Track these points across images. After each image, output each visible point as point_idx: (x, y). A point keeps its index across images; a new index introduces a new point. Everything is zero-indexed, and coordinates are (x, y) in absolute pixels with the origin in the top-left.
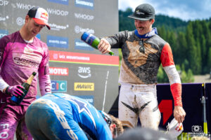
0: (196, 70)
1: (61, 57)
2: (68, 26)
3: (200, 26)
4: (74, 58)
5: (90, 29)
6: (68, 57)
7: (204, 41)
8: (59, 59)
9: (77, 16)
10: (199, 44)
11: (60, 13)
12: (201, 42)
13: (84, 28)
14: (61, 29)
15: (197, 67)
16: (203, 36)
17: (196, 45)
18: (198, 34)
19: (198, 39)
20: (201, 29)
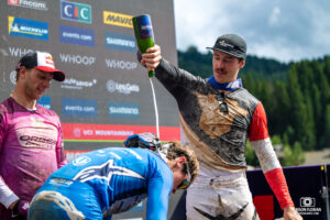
0: (307, 142)
1: (86, 132)
2: (95, 81)
3: (309, 71)
4: (109, 133)
5: (132, 84)
6: (98, 133)
7: (318, 95)
8: (83, 136)
9: (110, 64)
10: (309, 100)
11: (82, 60)
12: (313, 97)
13: (122, 83)
14: (84, 87)
15: (308, 137)
16: (315, 87)
17: (305, 102)
18: (307, 83)
19: (307, 91)
20: (312, 76)
